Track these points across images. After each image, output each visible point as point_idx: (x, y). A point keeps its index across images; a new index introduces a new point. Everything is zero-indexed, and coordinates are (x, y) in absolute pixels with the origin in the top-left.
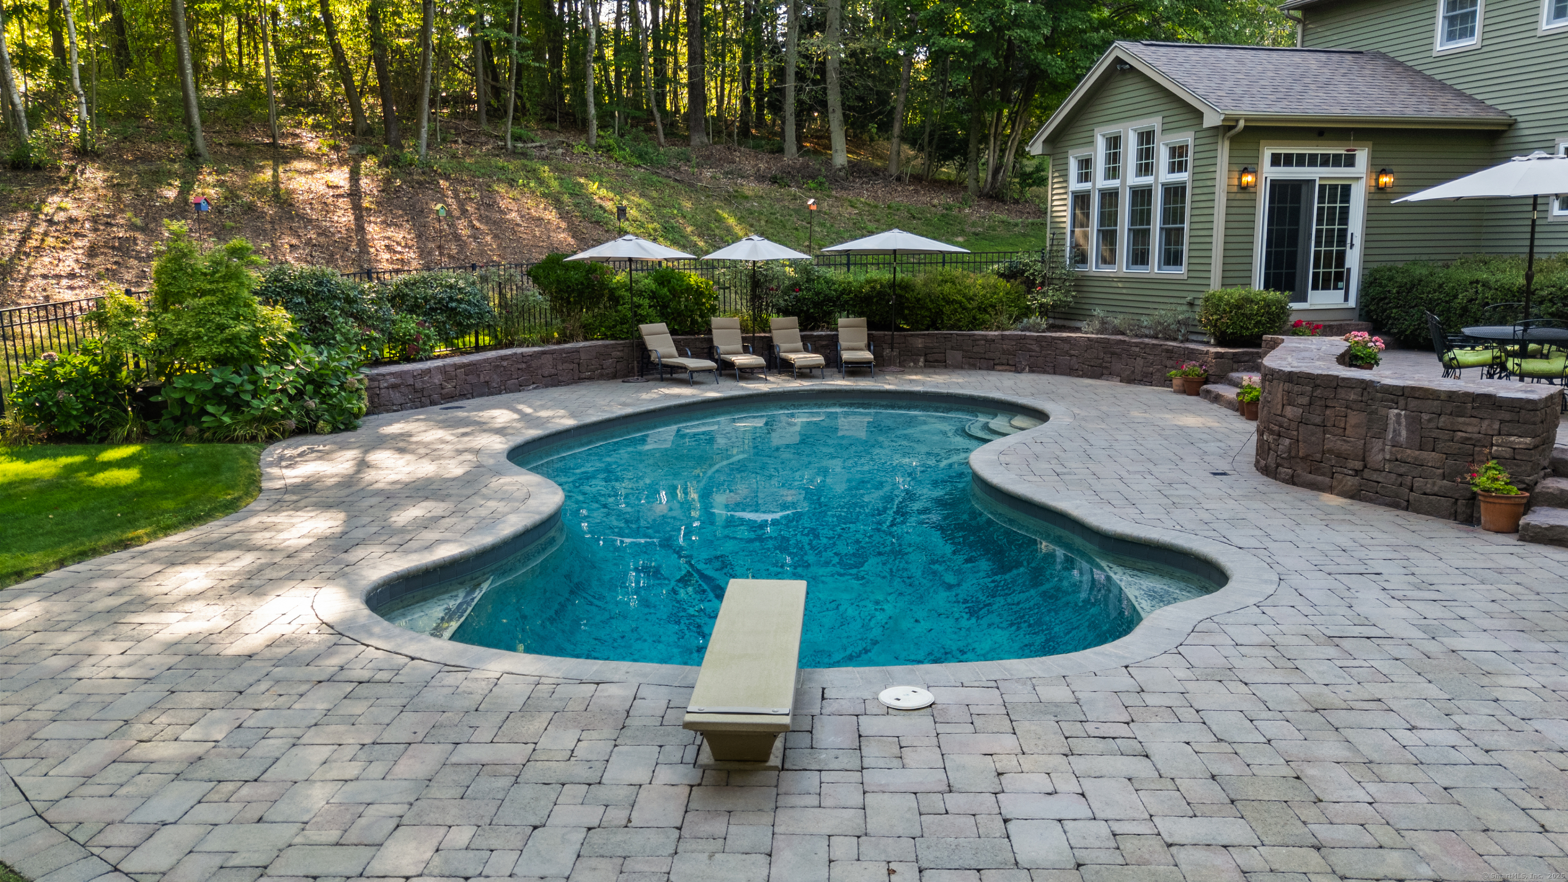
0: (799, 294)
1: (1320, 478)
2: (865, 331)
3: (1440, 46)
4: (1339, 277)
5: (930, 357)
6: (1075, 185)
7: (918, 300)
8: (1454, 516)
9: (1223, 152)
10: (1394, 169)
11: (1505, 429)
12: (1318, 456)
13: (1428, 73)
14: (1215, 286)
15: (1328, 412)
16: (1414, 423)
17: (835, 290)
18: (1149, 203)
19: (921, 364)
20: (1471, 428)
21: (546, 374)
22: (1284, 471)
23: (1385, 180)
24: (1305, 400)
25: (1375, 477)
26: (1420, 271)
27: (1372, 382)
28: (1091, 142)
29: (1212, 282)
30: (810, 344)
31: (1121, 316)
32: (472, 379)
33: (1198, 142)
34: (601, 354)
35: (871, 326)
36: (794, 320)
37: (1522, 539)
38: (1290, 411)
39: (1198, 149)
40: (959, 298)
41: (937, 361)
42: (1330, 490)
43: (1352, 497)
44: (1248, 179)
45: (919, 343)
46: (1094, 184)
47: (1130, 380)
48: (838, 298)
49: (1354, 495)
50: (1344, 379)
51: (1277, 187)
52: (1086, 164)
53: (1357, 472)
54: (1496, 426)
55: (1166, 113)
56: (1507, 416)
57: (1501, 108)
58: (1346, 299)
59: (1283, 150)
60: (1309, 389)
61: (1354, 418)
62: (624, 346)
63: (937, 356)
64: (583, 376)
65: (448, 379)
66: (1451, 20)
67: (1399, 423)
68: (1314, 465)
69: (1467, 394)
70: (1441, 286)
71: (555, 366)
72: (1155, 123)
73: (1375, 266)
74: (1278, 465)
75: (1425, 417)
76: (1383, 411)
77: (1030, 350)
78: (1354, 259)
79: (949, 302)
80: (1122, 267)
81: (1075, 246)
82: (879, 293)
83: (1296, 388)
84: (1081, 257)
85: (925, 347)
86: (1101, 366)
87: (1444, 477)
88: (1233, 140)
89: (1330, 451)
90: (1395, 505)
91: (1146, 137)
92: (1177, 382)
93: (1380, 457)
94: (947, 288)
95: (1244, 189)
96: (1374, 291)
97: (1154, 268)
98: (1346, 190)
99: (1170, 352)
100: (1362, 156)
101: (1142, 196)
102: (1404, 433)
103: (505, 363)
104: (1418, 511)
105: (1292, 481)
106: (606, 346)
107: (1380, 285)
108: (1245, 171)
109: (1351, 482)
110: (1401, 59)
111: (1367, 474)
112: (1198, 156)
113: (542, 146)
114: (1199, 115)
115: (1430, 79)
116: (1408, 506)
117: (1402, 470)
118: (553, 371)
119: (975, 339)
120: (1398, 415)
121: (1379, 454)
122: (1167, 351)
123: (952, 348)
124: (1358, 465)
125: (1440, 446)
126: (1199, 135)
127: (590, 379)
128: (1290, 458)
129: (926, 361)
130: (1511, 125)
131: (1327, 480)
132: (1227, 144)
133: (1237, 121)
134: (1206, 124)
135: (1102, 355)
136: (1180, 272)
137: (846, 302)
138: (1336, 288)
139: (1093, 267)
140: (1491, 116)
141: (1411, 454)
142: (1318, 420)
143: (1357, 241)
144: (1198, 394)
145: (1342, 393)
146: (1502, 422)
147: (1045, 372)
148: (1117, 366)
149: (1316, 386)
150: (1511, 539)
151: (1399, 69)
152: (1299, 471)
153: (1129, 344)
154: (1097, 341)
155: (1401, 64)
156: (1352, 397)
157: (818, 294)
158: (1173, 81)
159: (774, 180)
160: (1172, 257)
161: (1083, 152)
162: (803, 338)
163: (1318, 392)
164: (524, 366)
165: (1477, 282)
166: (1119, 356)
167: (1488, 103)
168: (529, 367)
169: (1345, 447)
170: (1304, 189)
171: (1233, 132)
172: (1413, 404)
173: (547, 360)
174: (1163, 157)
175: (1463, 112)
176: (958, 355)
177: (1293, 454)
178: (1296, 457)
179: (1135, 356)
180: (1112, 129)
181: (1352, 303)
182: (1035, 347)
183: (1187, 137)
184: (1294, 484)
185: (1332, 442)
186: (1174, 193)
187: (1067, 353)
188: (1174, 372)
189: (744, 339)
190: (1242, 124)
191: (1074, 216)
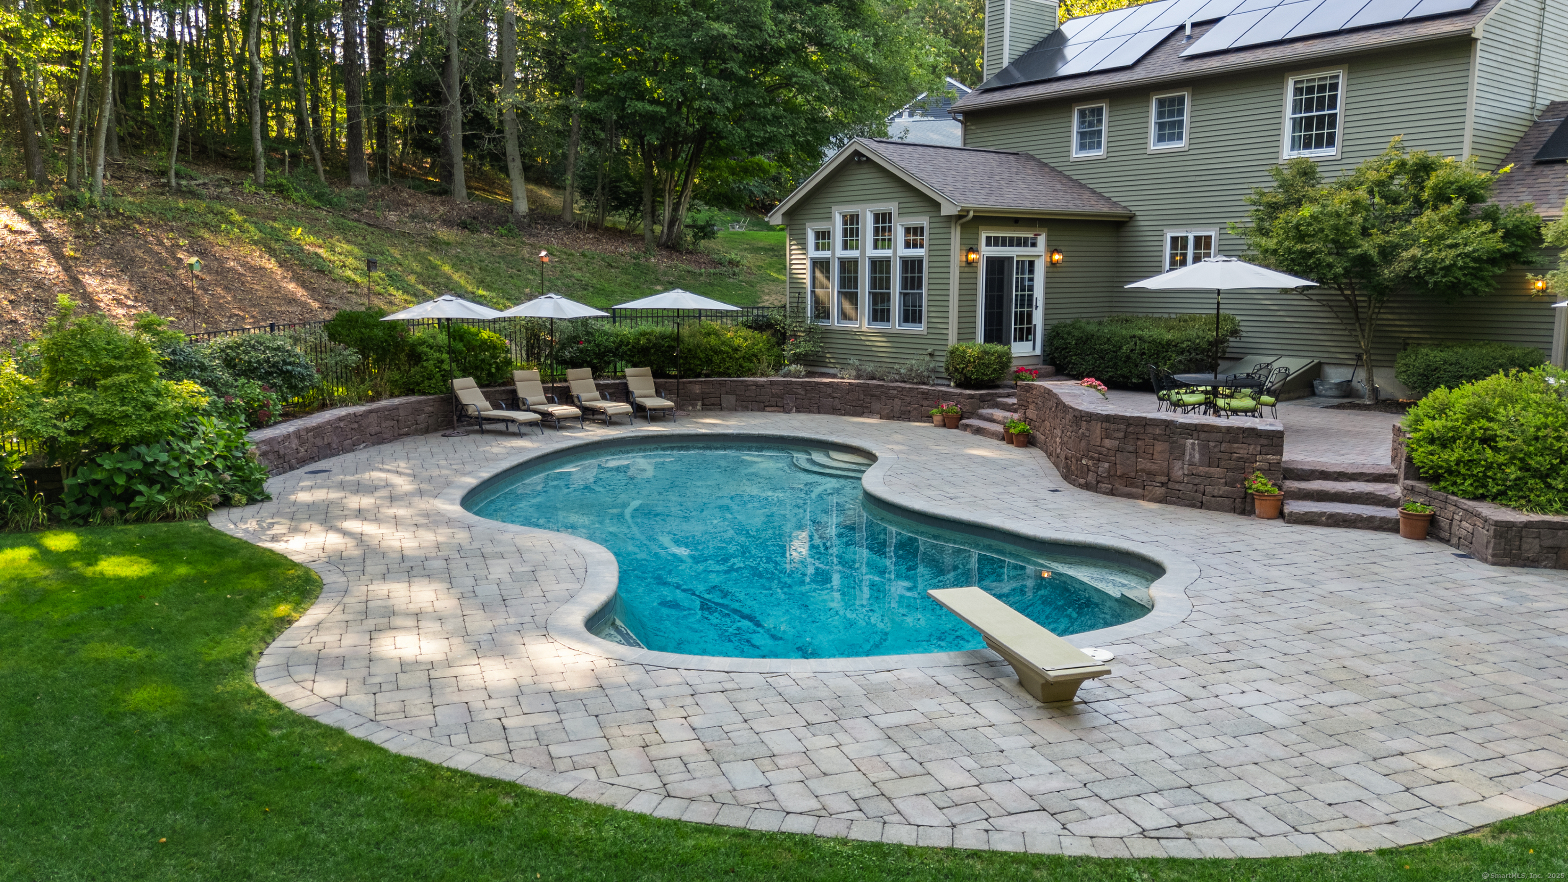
0: (581, 346)
1: (1134, 490)
2: (651, 380)
3: (1076, 154)
4: (1029, 331)
5: (707, 402)
6: (813, 253)
7: (690, 350)
8: (1233, 510)
9: (956, 236)
10: (1063, 249)
11: (1264, 451)
12: (1133, 474)
13: (1067, 173)
14: (952, 340)
15: (1139, 443)
16: (1204, 448)
17: (614, 342)
18: (888, 272)
19: (699, 407)
20: (1242, 450)
21: (373, 432)
22: (1105, 486)
23: (1057, 257)
24: (1121, 435)
25: (1177, 486)
26: (1092, 328)
27: (1172, 421)
28: (829, 218)
29: (950, 337)
30: (606, 393)
31: (872, 364)
32: (319, 442)
33: (933, 225)
34: (416, 410)
35: (655, 375)
36: (587, 371)
37: (1288, 522)
38: (1107, 443)
39: (932, 231)
40: (726, 348)
41: (713, 405)
42: (1143, 497)
43: (1160, 502)
44: (972, 256)
45: (697, 389)
46: (833, 253)
47: (890, 417)
48: (617, 349)
49: (1162, 500)
50: (1151, 420)
51: (991, 261)
52: (823, 236)
53: (1163, 484)
54: (1258, 449)
55: (902, 200)
56: (1264, 442)
57: (1123, 204)
58: (1034, 349)
59: (993, 234)
60: (1123, 427)
61: (1160, 447)
62: (434, 400)
63: (712, 400)
64: (402, 432)
65: (302, 444)
66: (1082, 135)
67: (1193, 449)
68: (1129, 481)
69: (1239, 428)
70: (1109, 339)
71: (379, 425)
72: (892, 207)
73: (1055, 322)
74: (1098, 482)
75: (1212, 444)
76: (1182, 441)
77: (796, 394)
78: (1038, 318)
79: (716, 352)
80: (863, 324)
81: (817, 302)
82: (654, 345)
83: (1112, 427)
84: (822, 311)
85: (703, 393)
86: (862, 406)
87: (1226, 484)
88: (963, 226)
89: (1143, 470)
90: (1192, 506)
91: (883, 219)
92: (938, 418)
93: (1180, 473)
94: (713, 340)
95: (969, 264)
96: (1057, 342)
97: (896, 324)
98: (1032, 264)
99: (926, 395)
100: (1042, 240)
101: (880, 267)
102: (1197, 456)
103: (342, 424)
104: (1209, 508)
105: (1112, 493)
106: (419, 402)
107: (1062, 338)
108: (971, 250)
109: (1160, 491)
110: (1046, 161)
111: (1170, 485)
112: (933, 236)
113: (204, 184)
114: (937, 205)
115: (1068, 178)
116: (1202, 506)
117: (1197, 481)
118: (378, 429)
119: (746, 385)
120: (1193, 444)
121: (1179, 470)
122: (923, 393)
123: (727, 393)
124: (1164, 479)
125: (1223, 463)
126: (933, 220)
127: (407, 434)
128: (1110, 476)
129: (703, 405)
130: (1132, 217)
131: (1140, 491)
132: (959, 229)
133: (968, 212)
134: (944, 212)
135: (862, 397)
136: (920, 328)
137: (625, 353)
138: (1027, 340)
139: (835, 322)
140: (1119, 211)
141: (1203, 470)
142: (1131, 449)
143: (1041, 303)
144: (957, 427)
145: (1150, 430)
146: (1262, 446)
147: (810, 411)
148: (876, 406)
149: (1129, 425)
150: (1279, 523)
151: (1047, 170)
152: (1117, 486)
153: (888, 388)
154: (858, 385)
155: (1046, 165)
156: (1158, 431)
157: (598, 346)
158: (911, 175)
159: (464, 226)
160: (911, 315)
161: (822, 226)
162: (598, 386)
163: (1131, 429)
164: (356, 426)
165: (1134, 336)
166: (878, 398)
167: (1114, 199)
168: (360, 426)
169: (1154, 467)
170: (1006, 264)
171: (964, 220)
172: (1203, 435)
173: (373, 418)
174: (899, 235)
175: (1103, 208)
176: (732, 399)
177: (1112, 473)
178: (1115, 475)
179: (893, 398)
180: (850, 209)
181: (1038, 351)
182: (801, 391)
183: (923, 221)
184: (1113, 495)
185: (1143, 464)
186: (912, 267)
187: (830, 396)
188: (935, 410)
189: (546, 390)
190: (971, 214)
191: (814, 278)
